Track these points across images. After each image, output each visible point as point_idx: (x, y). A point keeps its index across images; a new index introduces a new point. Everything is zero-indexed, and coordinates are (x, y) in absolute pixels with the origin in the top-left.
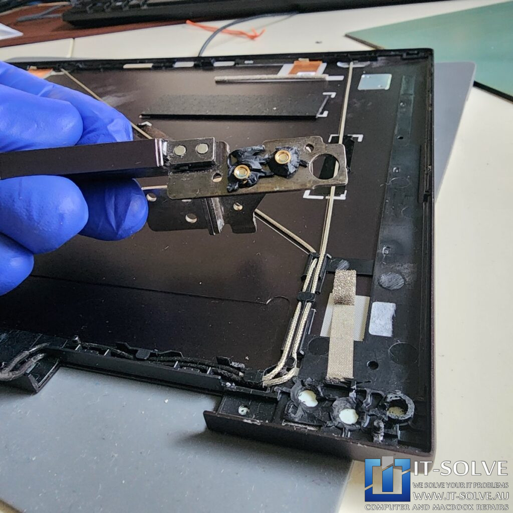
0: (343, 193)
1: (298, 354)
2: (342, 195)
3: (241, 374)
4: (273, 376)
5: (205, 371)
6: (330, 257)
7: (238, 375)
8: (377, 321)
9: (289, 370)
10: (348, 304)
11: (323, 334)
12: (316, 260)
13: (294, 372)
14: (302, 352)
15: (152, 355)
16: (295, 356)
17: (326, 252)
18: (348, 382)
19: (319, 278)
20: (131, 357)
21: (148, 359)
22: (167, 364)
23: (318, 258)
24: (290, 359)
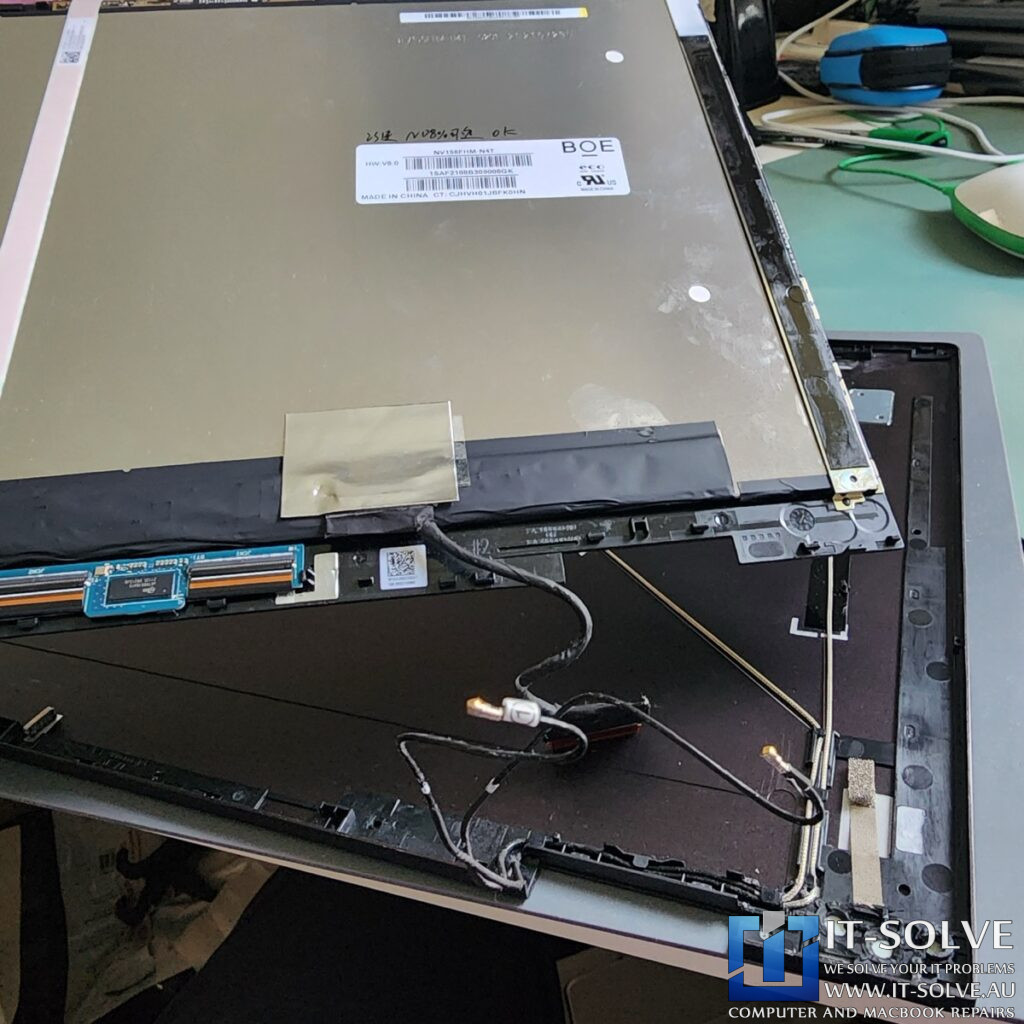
0: (844, 630)
1: (817, 870)
2: (842, 633)
3: (757, 893)
4: (792, 897)
5: (719, 888)
6: (839, 735)
7: (753, 893)
8: (905, 833)
9: (809, 890)
10: (868, 806)
11: (842, 845)
12: (821, 739)
13: (814, 893)
14: (822, 869)
15: (651, 863)
16: (814, 873)
17: (833, 729)
18: (879, 910)
19: (829, 767)
20: (627, 863)
21: (647, 868)
22: (669, 874)
23: (824, 736)
24: (809, 877)
